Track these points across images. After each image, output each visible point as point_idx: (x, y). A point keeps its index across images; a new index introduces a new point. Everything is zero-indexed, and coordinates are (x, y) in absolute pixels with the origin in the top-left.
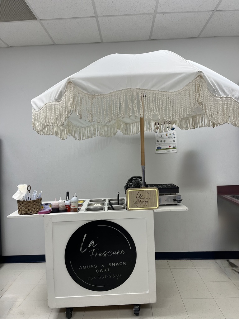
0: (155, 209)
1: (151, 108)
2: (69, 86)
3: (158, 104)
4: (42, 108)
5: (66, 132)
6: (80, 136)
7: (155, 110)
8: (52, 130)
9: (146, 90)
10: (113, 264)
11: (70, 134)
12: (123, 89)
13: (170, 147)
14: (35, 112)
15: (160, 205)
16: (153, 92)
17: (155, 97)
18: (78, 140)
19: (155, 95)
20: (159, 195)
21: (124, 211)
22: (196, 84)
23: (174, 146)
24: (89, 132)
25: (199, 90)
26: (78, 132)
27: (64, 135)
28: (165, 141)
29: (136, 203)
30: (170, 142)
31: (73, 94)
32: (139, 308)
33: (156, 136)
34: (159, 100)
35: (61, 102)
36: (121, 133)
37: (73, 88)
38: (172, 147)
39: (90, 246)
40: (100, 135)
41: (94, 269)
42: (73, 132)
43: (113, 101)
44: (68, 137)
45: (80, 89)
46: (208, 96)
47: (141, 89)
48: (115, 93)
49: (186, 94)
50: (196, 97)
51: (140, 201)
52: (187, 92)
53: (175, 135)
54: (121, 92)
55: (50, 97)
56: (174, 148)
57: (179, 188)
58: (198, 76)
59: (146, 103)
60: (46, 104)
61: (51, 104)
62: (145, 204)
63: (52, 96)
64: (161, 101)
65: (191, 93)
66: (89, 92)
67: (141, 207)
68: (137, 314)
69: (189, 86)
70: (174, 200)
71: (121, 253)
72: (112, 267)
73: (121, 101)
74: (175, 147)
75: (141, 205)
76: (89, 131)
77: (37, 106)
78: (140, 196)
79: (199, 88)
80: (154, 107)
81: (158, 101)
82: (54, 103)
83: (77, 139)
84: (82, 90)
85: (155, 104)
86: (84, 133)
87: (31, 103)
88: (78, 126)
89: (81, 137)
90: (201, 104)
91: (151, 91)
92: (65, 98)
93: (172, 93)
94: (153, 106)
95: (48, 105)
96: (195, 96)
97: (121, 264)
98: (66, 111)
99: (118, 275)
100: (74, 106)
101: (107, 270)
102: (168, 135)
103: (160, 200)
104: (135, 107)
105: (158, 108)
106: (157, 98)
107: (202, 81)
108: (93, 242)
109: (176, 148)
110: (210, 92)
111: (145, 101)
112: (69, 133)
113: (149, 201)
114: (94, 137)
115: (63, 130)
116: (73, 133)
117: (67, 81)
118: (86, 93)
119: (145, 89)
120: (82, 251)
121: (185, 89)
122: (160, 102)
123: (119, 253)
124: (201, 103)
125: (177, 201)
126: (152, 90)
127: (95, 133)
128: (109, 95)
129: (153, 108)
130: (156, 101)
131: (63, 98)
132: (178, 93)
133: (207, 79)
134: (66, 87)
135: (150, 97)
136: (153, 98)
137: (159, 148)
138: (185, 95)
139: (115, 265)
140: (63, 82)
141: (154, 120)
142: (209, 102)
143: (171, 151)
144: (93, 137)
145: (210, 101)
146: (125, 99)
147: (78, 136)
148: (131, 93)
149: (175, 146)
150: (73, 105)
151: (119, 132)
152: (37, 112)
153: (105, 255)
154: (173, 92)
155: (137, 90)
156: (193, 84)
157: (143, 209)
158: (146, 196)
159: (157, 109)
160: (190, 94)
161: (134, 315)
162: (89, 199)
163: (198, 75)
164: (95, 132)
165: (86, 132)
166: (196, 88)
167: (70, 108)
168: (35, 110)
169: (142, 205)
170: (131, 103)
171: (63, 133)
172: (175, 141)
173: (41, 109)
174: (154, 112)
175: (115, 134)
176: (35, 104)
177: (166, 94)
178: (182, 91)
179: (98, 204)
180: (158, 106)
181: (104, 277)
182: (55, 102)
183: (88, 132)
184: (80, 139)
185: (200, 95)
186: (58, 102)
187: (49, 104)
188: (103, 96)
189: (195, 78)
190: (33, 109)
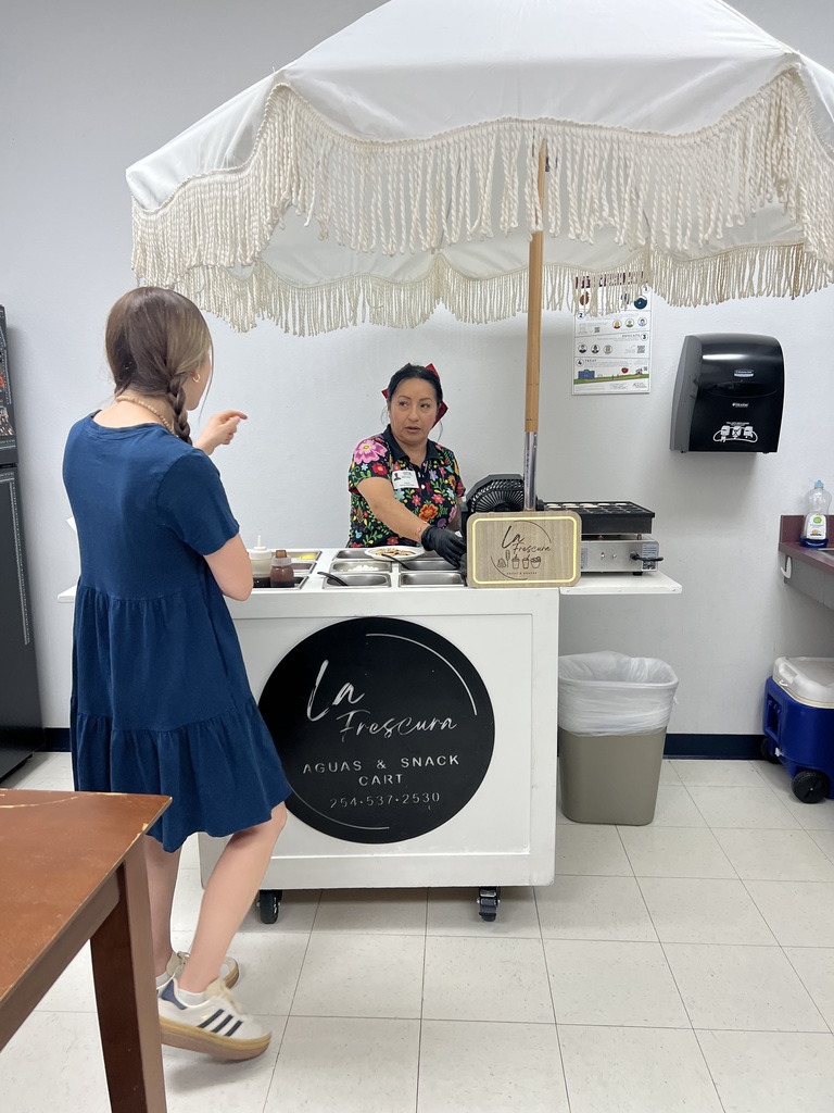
0: (567, 585)
1: (592, 202)
2: (278, 104)
3: (618, 183)
4: (172, 198)
5: (253, 304)
6: (301, 320)
7: (606, 209)
8: (203, 294)
9: (577, 125)
10: (414, 760)
11: (265, 313)
12: (489, 121)
13: (625, 370)
14: (143, 217)
15: (584, 574)
16: (603, 134)
17: (611, 157)
18: (295, 333)
19: (612, 148)
20: (584, 538)
21: (460, 588)
22: (771, 104)
23: (642, 367)
24: (335, 304)
25: (782, 130)
26: (294, 306)
27: (246, 312)
28: (608, 349)
29: (501, 564)
30: (628, 351)
31: (295, 140)
32: (496, 898)
33: (578, 330)
34: (626, 166)
35: (249, 170)
36: (448, 312)
37: (296, 112)
38: (632, 372)
39: (338, 700)
40: (373, 321)
41: (353, 774)
42: (276, 306)
43: (449, 169)
44: (258, 320)
45: (324, 118)
46: (812, 156)
47: (558, 122)
48: (456, 139)
49: (731, 146)
50: (768, 160)
51: (516, 559)
52: (737, 137)
53: (647, 327)
54: (479, 132)
55: (202, 156)
56: (639, 375)
57: (653, 515)
58: (783, 73)
59: (572, 182)
60: (184, 184)
61: (205, 181)
62: (530, 569)
63: (210, 151)
64: (631, 172)
65: (751, 142)
66: (357, 131)
67: (519, 576)
68: (488, 916)
69: (744, 112)
70: (635, 558)
71: (443, 727)
72: (413, 769)
73: (480, 168)
74: (644, 372)
75: (519, 571)
76: (335, 301)
77: (151, 193)
78: (517, 542)
79: (783, 122)
80: (604, 196)
81: (622, 174)
82: (219, 178)
83: (291, 331)
84: (331, 124)
85: (609, 185)
86: (316, 309)
87: (129, 180)
88: (294, 283)
89: (306, 325)
90: (783, 187)
91: (597, 133)
92: (265, 155)
93: (678, 142)
94: (600, 191)
95: (195, 187)
96: (766, 155)
97: (442, 760)
98: (268, 208)
99: (429, 797)
100: (298, 187)
101: (395, 779)
102: (623, 326)
103: (583, 555)
104: (532, 196)
105: (619, 199)
106: (619, 158)
107: (796, 94)
108: (349, 688)
109: (647, 376)
110: (820, 140)
111: (569, 173)
112: (262, 305)
113: (546, 557)
114: (350, 324)
115: (241, 296)
116: (276, 309)
117: (272, 86)
118: (343, 134)
119: (571, 124)
120: (313, 716)
121: (728, 123)
122: (626, 176)
123: (438, 726)
124: (787, 181)
125: (645, 560)
126: (601, 127)
127: (354, 310)
128: (433, 144)
129: (600, 201)
130: (614, 173)
131: (256, 157)
132: (698, 140)
133: (813, 86)
134: (266, 112)
135: (589, 155)
136: (602, 159)
137: (586, 376)
138: (726, 149)
139: (423, 763)
140: (257, 92)
141: (572, 268)
142: (813, 180)
143: (629, 385)
144: (347, 326)
145: (817, 179)
146: (495, 162)
147: (294, 320)
148: (519, 137)
149: (646, 369)
150: (295, 184)
151: (441, 309)
152: (153, 218)
153: (390, 731)
154: (680, 136)
155: (542, 127)
156: (760, 106)
157: (523, 586)
158: (537, 539)
159: (615, 205)
160: (745, 146)
161: (476, 920)
162: (337, 551)
163: (784, 67)
164: (356, 307)
165: (322, 307)
166: (769, 123)
167: (284, 194)
168: (143, 207)
169: (521, 569)
170: (516, 180)
171: (239, 305)
172: (646, 349)
173: (166, 205)
174: (601, 218)
175: (425, 318)
176: (145, 185)
177: (652, 143)
178: (716, 131)
179: (365, 566)
180: (619, 191)
181: (386, 800)
182: (222, 173)
183: (329, 307)
184: (302, 333)
185: (782, 149)
186: (236, 171)
187: (198, 181)
188: (409, 150)
189: (770, 80)
190: (134, 202)
